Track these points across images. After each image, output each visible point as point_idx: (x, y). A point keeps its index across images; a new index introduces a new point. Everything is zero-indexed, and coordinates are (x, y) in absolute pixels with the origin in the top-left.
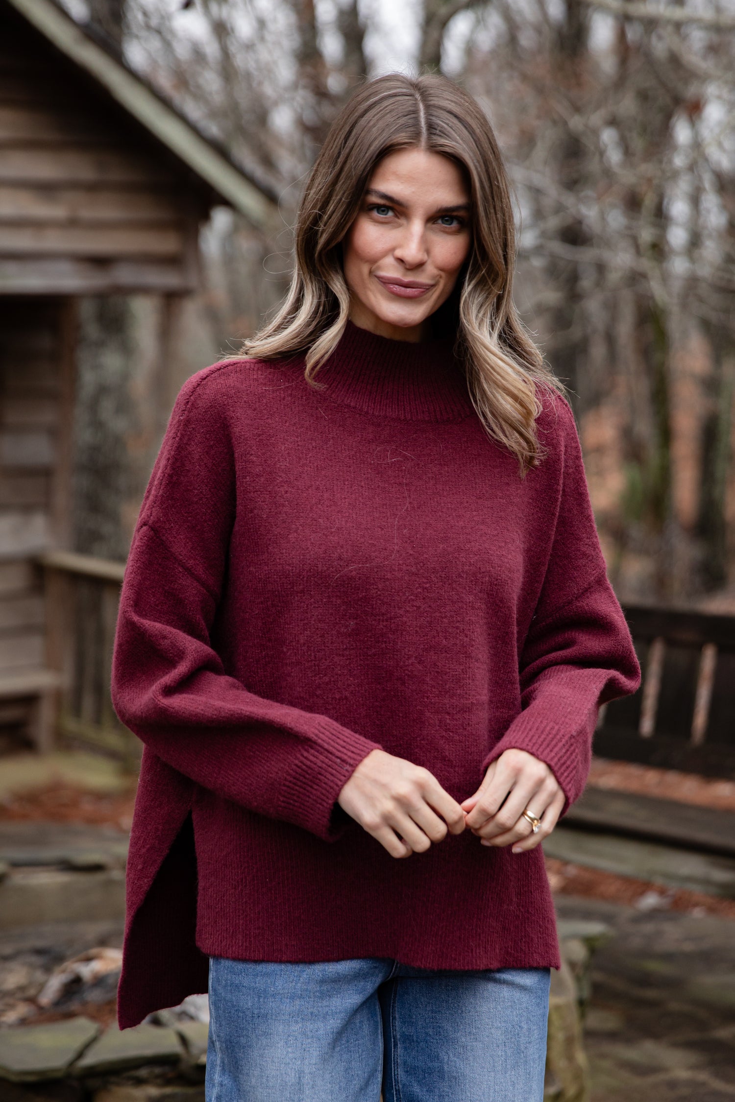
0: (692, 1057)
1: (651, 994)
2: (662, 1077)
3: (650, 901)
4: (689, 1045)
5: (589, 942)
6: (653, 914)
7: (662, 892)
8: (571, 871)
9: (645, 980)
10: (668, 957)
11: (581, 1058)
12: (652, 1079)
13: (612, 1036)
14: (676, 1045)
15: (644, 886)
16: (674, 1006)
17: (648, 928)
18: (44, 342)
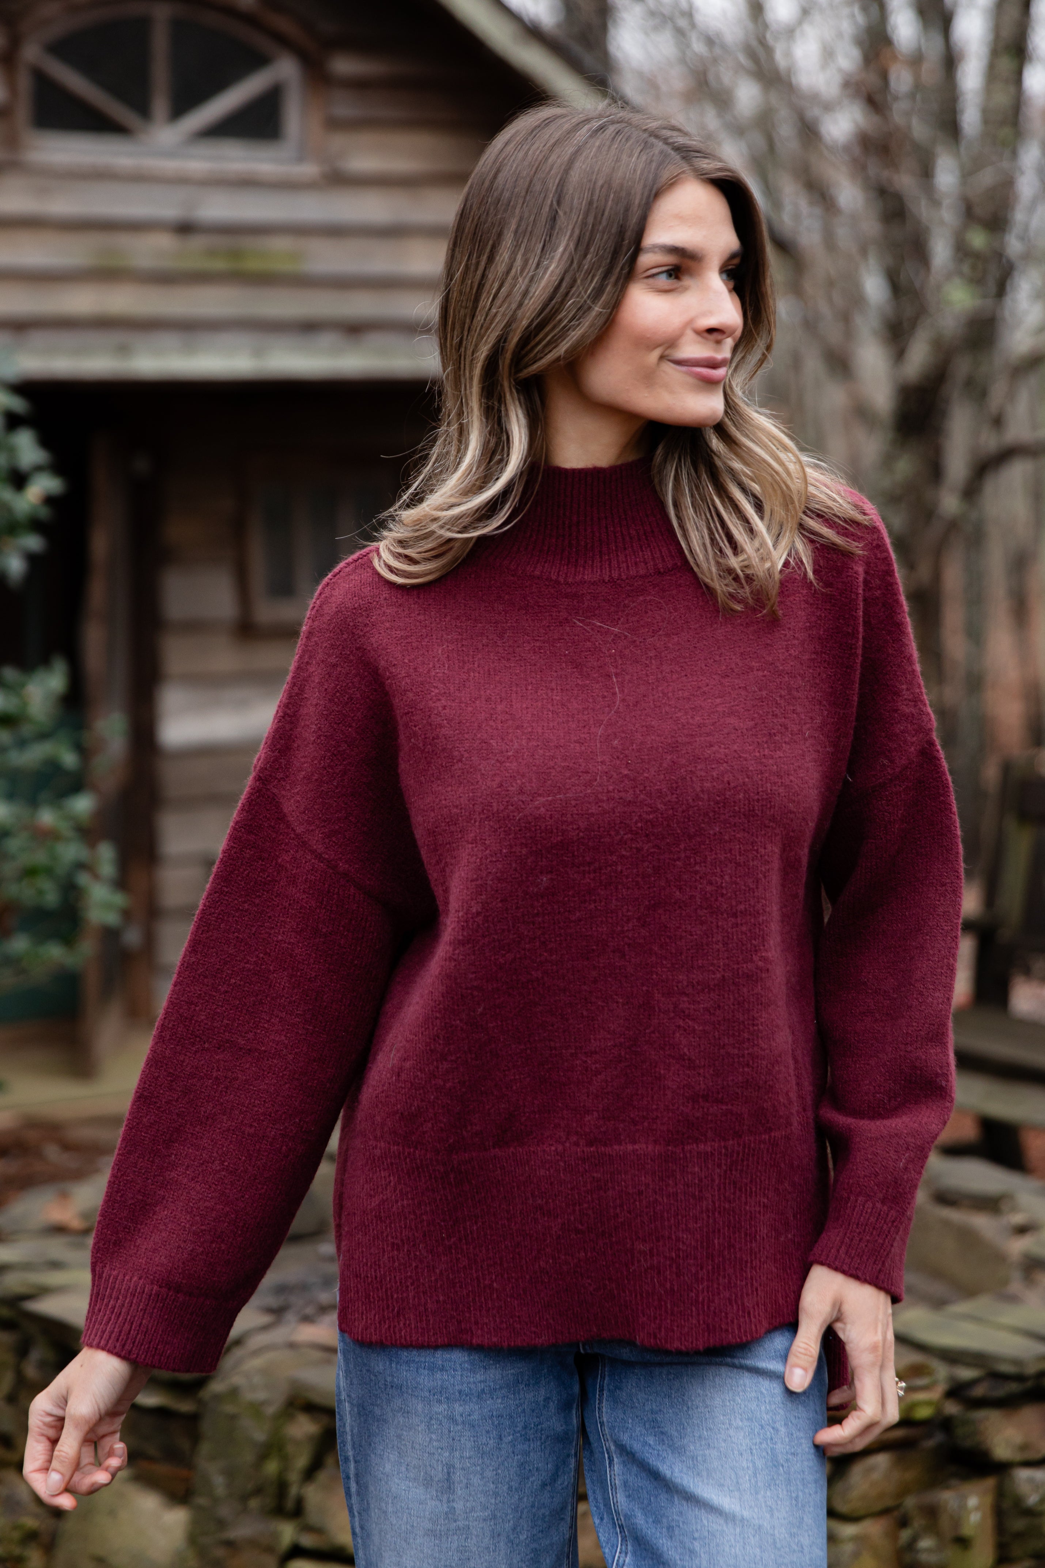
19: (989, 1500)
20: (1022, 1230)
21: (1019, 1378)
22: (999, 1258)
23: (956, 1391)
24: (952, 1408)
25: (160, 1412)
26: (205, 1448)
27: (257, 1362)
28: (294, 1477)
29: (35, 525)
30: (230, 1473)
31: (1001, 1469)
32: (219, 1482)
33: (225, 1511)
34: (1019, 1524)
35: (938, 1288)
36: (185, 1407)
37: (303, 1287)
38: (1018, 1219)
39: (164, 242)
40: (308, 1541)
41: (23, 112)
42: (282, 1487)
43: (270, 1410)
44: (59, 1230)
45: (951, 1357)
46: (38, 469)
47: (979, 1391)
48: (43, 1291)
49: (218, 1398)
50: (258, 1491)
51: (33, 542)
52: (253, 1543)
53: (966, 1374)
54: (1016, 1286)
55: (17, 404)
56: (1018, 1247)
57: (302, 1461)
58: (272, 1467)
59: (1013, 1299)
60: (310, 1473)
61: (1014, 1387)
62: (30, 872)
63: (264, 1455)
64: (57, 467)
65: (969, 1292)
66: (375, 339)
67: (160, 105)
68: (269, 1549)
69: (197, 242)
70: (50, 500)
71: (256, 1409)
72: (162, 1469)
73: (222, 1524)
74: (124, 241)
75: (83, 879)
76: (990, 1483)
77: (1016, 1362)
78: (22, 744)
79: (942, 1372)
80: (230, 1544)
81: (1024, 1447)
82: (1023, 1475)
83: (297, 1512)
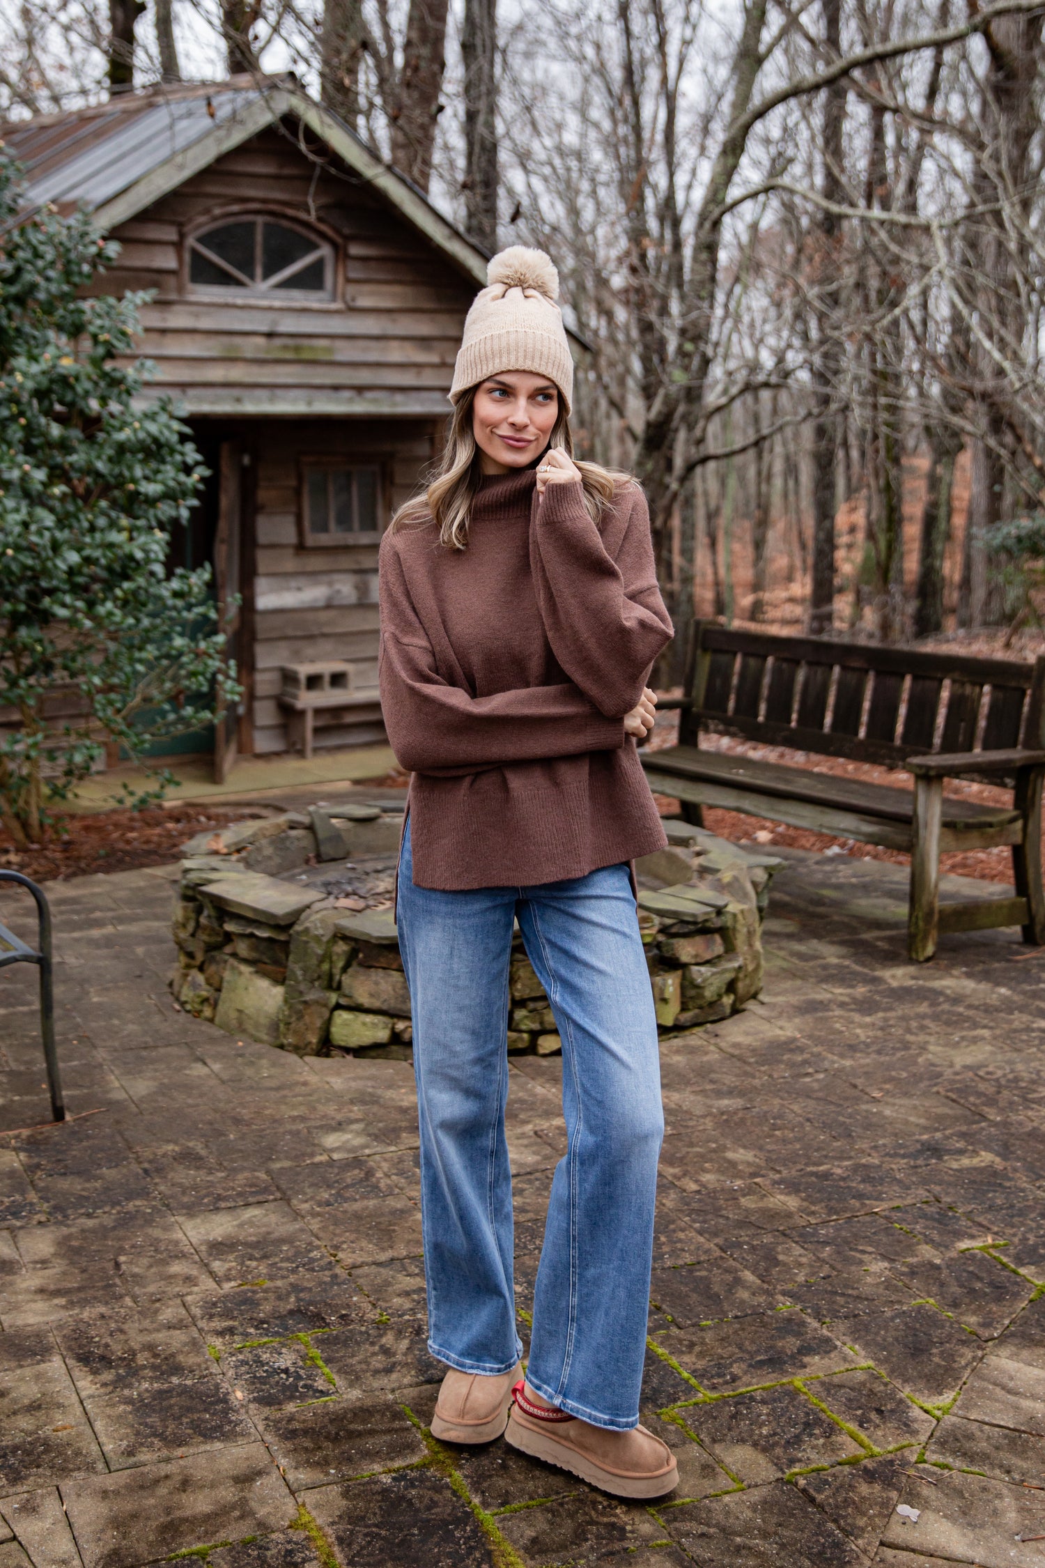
0: (842, 950)
1: (821, 910)
2: (821, 962)
3: (835, 850)
4: (842, 943)
5: (770, 871)
6: (831, 860)
7: (842, 846)
8: (781, 829)
9: (820, 902)
10: (838, 887)
11: (758, 945)
12: (811, 964)
13: (790, 936)
14: (833, 943)
15: (832, 840)
16: (836, 918)
17: (828, 868)
18: (423, 449)
19: (678, 981)
20: (699, 854)
21: (695, 923)
22: (688, 867)
23: (664, 930)
24: (661, 938)
25: (270, 940)
26: (291, 958)
27: (318, 916)
28: (337, 971)
29: (197, 493)
30: (305, 970)
31: (684, 966)
32: (299, 973)
33: (302, 987)
34: (692, 993)
35: (656, 883)
36: (282, 937)
37: (338, 883)
38: (697, 848)
39: (261, 341)
40: (343, 1001)
41: (186, 271)
42: (331, 976)
43: (325, 939)
44: (216, 853)
45: (661, 913)
46: (197, 463)
47: (674, 930)
48: (210, 882)
49: (298, 933)
50: (319, 977)
51: (194, 502)
52: (317, 1002)
53: (668, 921)
54: (695, 881)
55: (187, 430)
56: (696, 862)
57: (341, 964)
58: (326, 966)
59: (693, 886)
60: (344, 970)
61: (692, 927)
62: (193, 674)
63: (321, 962)
64: (207, 463)
65: (670, 884)
66: (369, 395)
67: (259, 271)
68: (325, 1005)
69: (278, 342)
70: (203, 479)
71: (318, 939)
72: (270, 968)
73: (301, 993)
74: (238, 340)
75: (220, 677)
76: (679, 973)
77: (694, 915)
78: (189, 607)
79: (657, 920)
80: (305, 1002)
81: (696, 956)
82: (695, 968)
83: (339, 987)
